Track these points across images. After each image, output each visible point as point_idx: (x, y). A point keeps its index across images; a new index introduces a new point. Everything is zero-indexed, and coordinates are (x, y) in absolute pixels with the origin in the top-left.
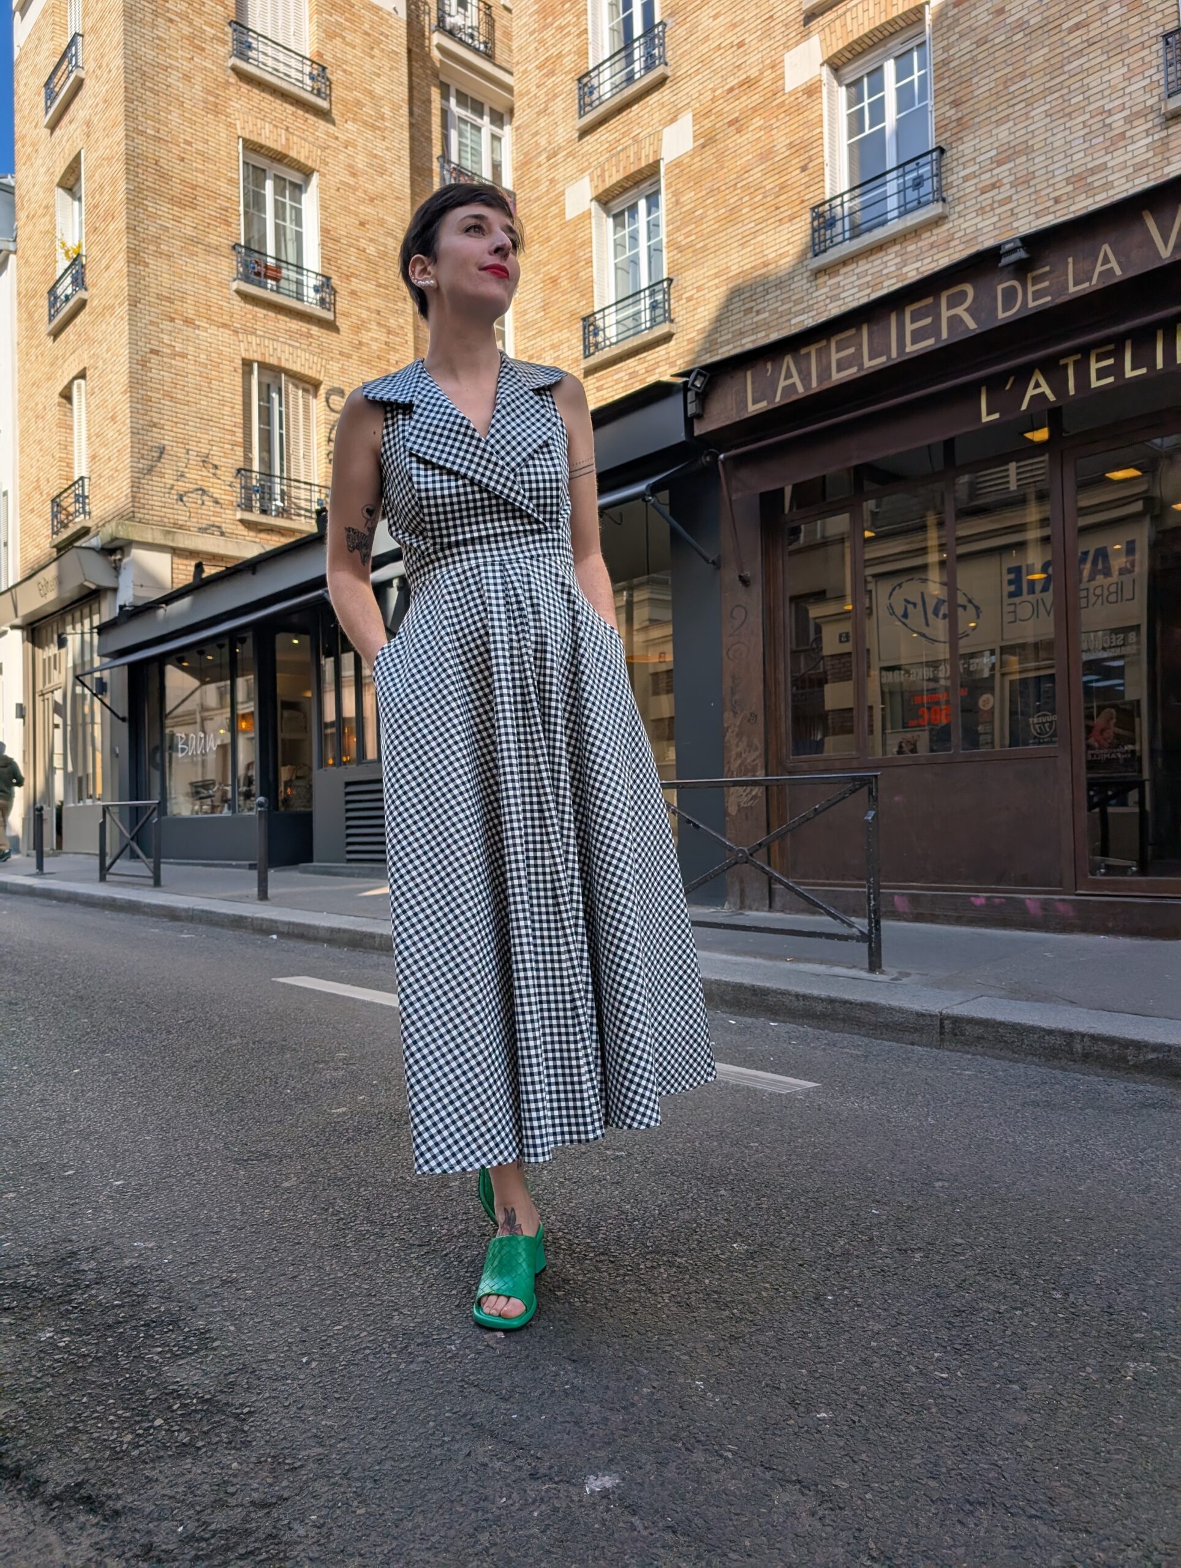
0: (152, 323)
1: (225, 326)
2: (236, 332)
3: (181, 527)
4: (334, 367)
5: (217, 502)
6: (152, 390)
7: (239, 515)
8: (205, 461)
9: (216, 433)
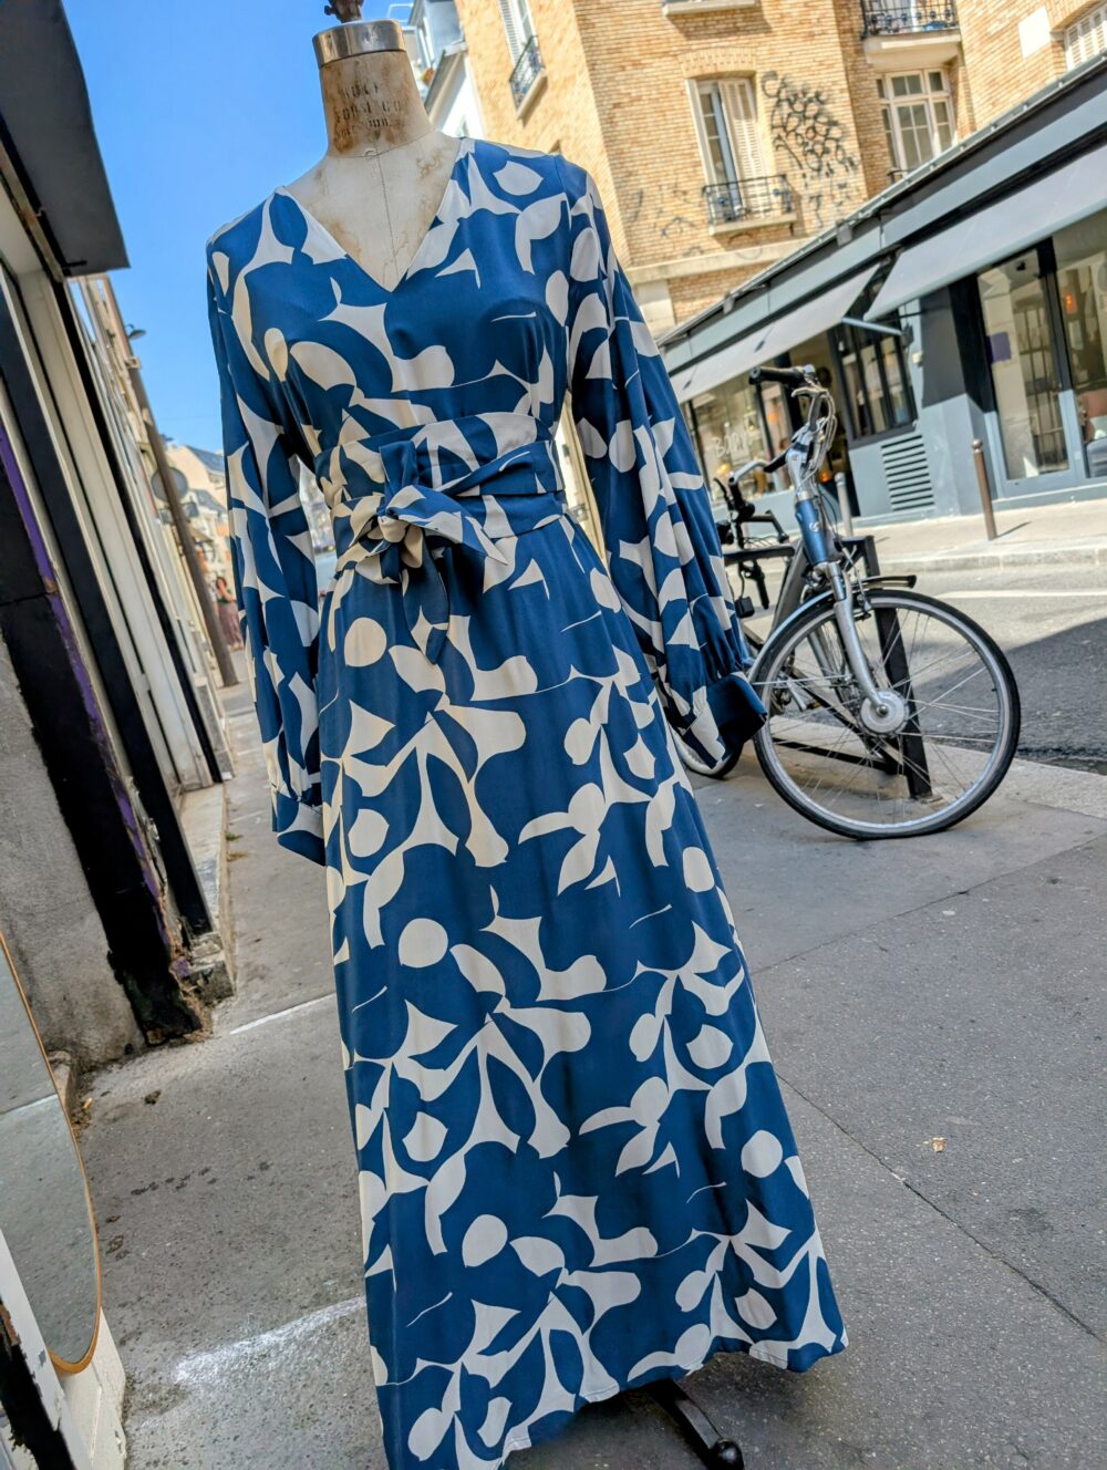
0: (610, 79)
1: (666, 54)
2: (675, 55)
3: (670, 258)
4: (763, 51)
5: (692, 225)
6: (623, 142)
7: (712, 230)
8: (676, 191)
9: (678, 160)
